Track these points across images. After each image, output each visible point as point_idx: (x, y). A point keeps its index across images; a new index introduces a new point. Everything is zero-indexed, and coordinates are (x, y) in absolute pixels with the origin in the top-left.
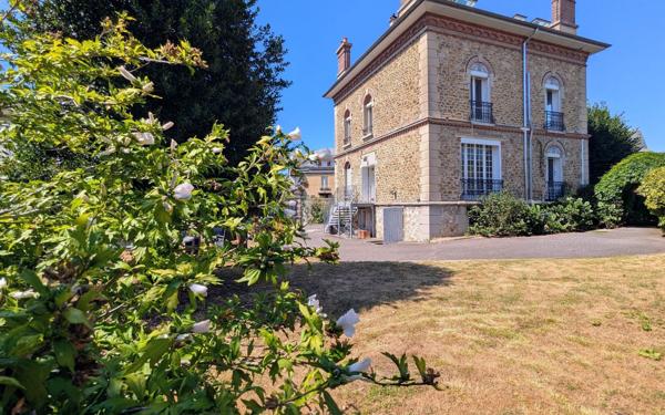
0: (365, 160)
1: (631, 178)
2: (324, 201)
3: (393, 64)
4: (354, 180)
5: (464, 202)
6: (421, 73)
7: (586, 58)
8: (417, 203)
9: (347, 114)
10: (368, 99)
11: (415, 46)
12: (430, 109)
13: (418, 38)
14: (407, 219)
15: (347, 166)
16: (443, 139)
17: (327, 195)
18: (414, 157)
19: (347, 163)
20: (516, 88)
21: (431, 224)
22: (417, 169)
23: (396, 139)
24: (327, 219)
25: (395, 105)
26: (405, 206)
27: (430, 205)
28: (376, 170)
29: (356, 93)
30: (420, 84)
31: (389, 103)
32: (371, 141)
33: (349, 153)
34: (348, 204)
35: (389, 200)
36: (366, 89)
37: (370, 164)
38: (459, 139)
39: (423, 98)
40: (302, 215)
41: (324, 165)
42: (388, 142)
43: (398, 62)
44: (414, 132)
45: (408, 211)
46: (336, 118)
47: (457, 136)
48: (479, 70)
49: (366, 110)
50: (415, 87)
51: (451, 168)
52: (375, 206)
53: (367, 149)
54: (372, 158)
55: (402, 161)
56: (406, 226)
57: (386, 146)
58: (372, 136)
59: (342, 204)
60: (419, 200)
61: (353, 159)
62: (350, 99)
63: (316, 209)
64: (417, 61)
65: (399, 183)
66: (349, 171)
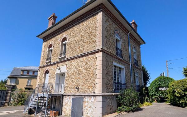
0: (59, 69)
1: (160, 85)
2: (27, 92)
3: (81, 24)
4: (50, 80)
5: (115, 94)
6: (98, 29)
7: (140, 45)
8: (93, 94)
9: (51, 46)
10: (65, 39)
11: (94, 17)
12: (103, 45)
13: (97, 14)
14: (85, 104)
15: (47, 72)
16: (107, 61)
17: (29, 89)
18: (92, 68)
19: (47, 71)
20: (127, 48)
21: (102, 107)
22: (94, 74)
23: (81, 59)
24: (28, 103)
25: (81, 43)
26: (85, 96)
27: (103, 96)
28: (66, 75)
29: (57, 36)
30: (97, 33)
31: (77, 42)
32: (65, 59)
33: (49, 65)
34: (46, 95)
35: (74, 92)
36: (64, 35)
37: (62, 71)
38: (112, 62)
39: (99, 39)
40: (10, 100)
41: (31, 73)
42: (76, 61)
43: (84, 23)
44: (92, 56)
45: (86, 99)
46: (43, 48)
47: (112, 61)
48: (118, 36)
49: (62, 45)
50: (94, 34)
51: (110, 76)
52: (63, 96)
53: (61, 64)
54: (63, 68)
55: (84, 70)
56: (85, 108)
57: (74, 62)
58: (65, 57)
59: (41, 94)
60: (95, 93)
61: (51, 69)
62: (53, 39)
63: (21, 96)
64: (95, 23)
65: (81, 82)
66: (48, 75)
